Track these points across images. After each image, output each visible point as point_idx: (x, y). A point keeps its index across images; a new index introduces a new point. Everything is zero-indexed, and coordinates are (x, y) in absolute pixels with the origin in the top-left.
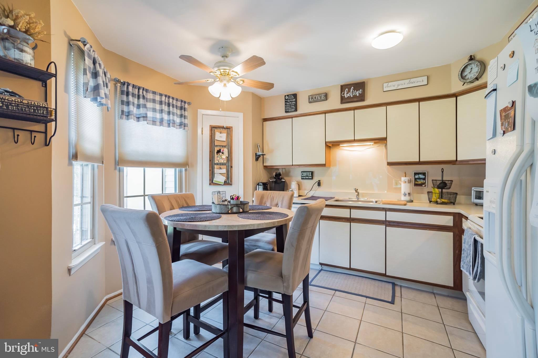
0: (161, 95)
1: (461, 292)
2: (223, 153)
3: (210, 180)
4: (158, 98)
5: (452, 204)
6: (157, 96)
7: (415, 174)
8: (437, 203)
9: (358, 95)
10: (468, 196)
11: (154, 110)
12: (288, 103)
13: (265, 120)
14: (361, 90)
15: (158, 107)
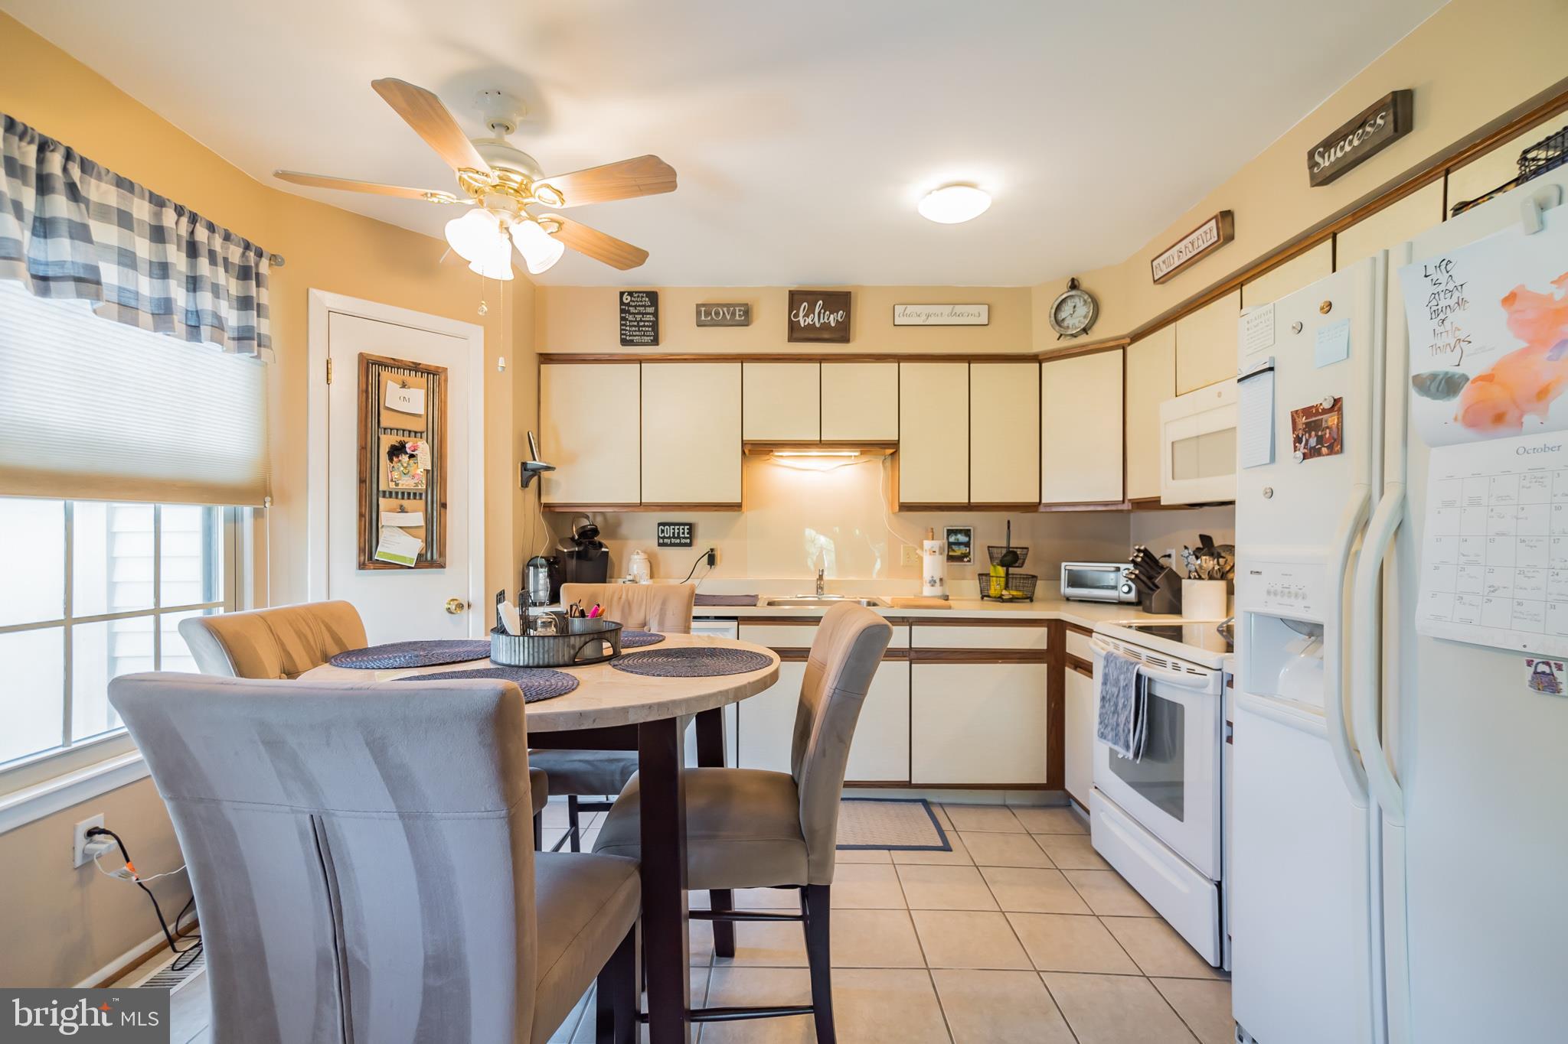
0: (158, 202)
1: (1060, 792)
2: (412, 456)
3: (361, 550)
4: (142, 210)
5: (1028, 600)
6: (140, 201)
7: (950, 532)
8: (1000, 599)
9: (833, 324)
10: (1053, 582)
11: (127, 259)
12: (631, 318)
13: (546, 358)
14: (841, 312)
15: (143, 248)
